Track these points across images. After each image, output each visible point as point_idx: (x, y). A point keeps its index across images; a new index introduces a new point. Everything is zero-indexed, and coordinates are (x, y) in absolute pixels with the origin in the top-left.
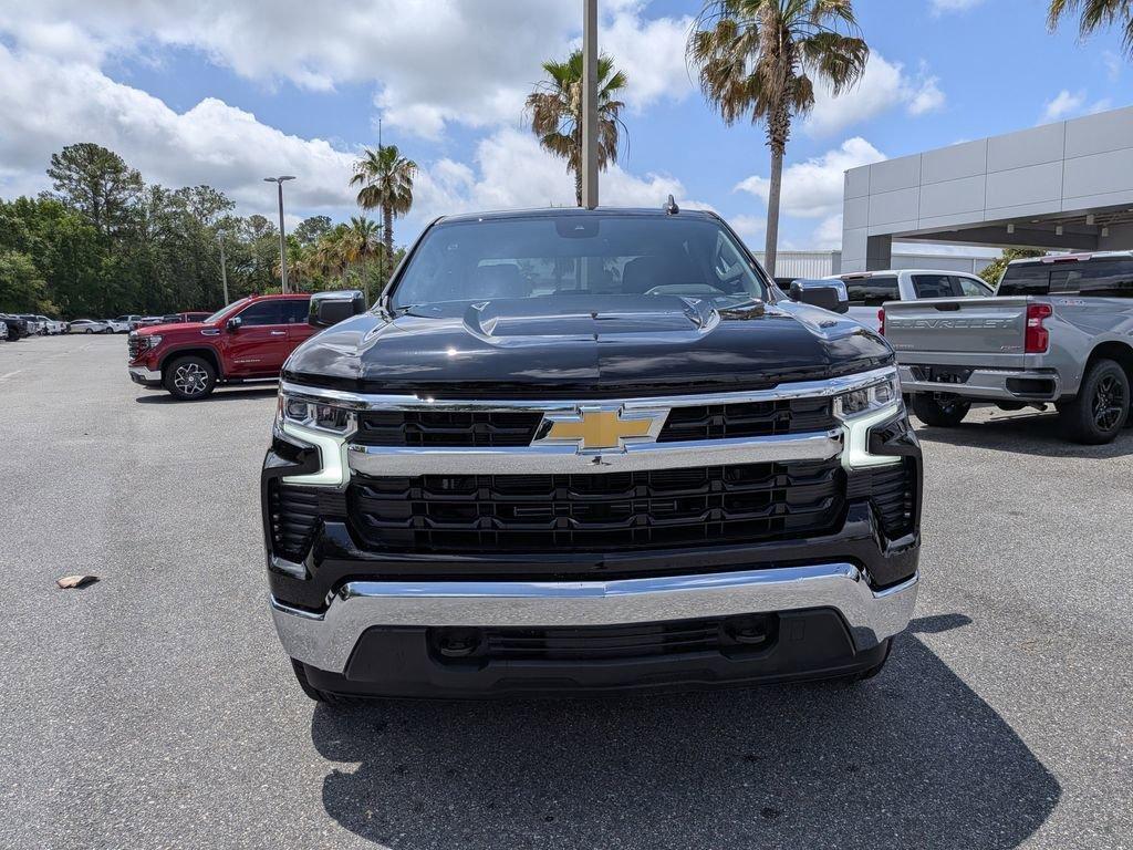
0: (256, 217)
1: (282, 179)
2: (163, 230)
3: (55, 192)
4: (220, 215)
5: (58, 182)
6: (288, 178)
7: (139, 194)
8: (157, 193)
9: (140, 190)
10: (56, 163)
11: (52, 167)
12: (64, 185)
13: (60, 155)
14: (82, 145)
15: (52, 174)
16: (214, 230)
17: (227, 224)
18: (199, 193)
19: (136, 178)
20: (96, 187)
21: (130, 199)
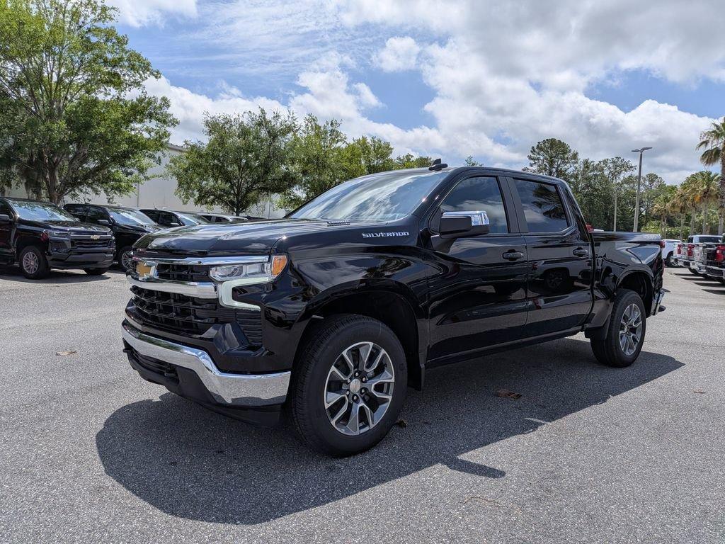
0: (651, 175)
1: (643, 149)
2: (587, 186)
3: (530, 168)
4: (624, 175)
5: (532, 162)
6: (647, 149)
7: (576, 165)
8: (586, 164)
9: (577, 163)
10: (533, 151)
11: (531, 154)
12: (535, 163)
13: (535, 147)
14: (547, 140)
15: (530, 158)
16: (621, 185)
17: (629, 180)
18: (614, 162)
19: (575, 156)
20: (552, 163)
21: (570, 169)
